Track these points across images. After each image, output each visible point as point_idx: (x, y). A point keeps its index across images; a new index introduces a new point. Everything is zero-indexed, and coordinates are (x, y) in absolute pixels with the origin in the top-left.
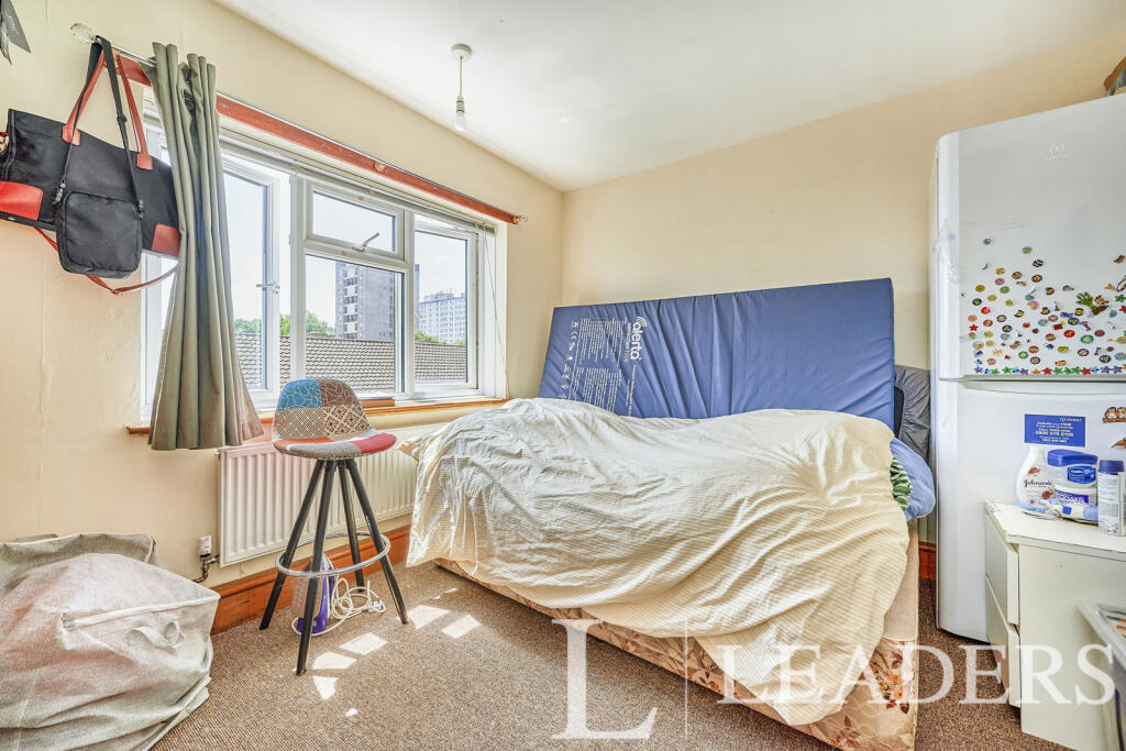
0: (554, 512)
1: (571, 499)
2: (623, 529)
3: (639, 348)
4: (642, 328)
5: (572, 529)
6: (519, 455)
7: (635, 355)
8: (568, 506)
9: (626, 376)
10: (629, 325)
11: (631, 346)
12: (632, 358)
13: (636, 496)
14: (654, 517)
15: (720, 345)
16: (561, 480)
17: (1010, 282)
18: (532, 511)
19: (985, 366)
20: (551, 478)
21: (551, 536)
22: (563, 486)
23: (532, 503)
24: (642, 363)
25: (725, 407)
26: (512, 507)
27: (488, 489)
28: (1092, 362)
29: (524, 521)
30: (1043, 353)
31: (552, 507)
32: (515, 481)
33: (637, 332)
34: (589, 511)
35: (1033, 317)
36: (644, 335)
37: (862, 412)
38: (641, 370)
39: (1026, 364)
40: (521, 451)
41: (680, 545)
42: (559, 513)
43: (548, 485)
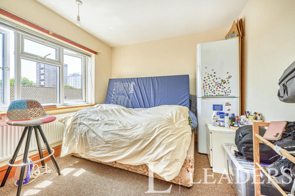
0: (108, 136)
1: (113, 131)
2: (127, 138)
3: (132, 90)
4: (133, 85)
5: (113, 140)
6: (98, 120)
7: (131, 92)
8: (112, 134)
9: (129, 98)
10: (130, 84)
11: (130, 89)
12: (131, 93)
13: (130, 129)
14: (135, 134)
15: (152, 89)
16: (110, 126)
17: (210, 77)
18: (101, 136)
19: (206, 94)
20: (107, 126)
21: (107, 142)
22: (111, 128)
23: (101, 134)
24: (133, 94)
25: (154, 105)
26: (95, 135)
27: (88, 131)
28: (223, 93)
29: (99, 139)
30: (216, 92)
31: (108, 134)
32: (96, 128)
33: (132, 86)
34: (118, 134)
35: (214, 84)
36: (134, 87)
37: (183, 105)
38: (133, 96)
39: (213, 94)
40: (98, 119)
41: (142, 141)
42: (109, 136)
43: (106, 128)
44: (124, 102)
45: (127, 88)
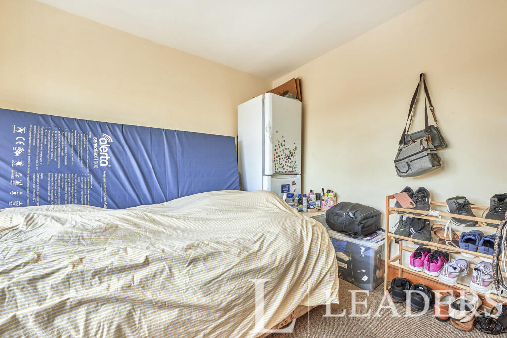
0: (222, 289)
1: (232, 271)
3: (107, 158)
4: (108, 143)
5: (244, 290)
6: (146, 263)
7: (104, 163)
8: (234, 277)
9: (98, 179)
10: (95, 139)
11: (99, 156)
12: (101, 165)
13: (260, 250)
14: (280, 256)
16: (211, 263)
17: (280, 145)
18: (204, 301)
20: (200, 266)
21: (227, 309)
22: (218, 267)
23: (199, 295)
24: (112, 169)
26: (175, 312)
28: (290, 169)
29: (195, 316)
30: (285, 167)
31: (220, 286)
32: (163, 287)
33: (104, 146)
35: (284, 156)
36: (111, 148)
38: (110, 173)
40: (147, 258)
42: (227, 287)
43: (203, 273)
44: (79, 192)
45: (85, 150)
